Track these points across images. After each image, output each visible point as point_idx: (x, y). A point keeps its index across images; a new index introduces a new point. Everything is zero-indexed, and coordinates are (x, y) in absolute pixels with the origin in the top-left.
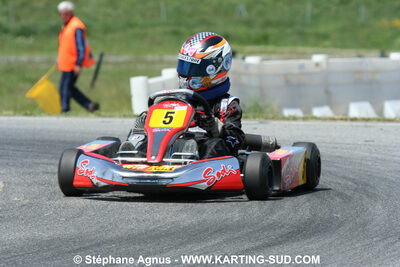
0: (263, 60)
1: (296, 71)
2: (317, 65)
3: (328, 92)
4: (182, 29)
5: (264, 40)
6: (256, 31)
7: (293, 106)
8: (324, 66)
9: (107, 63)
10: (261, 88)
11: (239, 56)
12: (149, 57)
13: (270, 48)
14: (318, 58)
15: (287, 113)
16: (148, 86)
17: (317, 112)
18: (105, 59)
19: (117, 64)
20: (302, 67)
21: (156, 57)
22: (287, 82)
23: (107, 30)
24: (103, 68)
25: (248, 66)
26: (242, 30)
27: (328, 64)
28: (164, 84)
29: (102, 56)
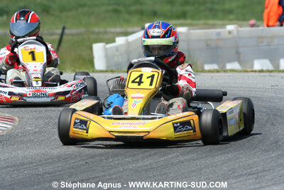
0: (189, 30)
1: (214, 37)
2: (230, 32)
3: (238, 53)
7: (212, 62)
8: (235, 33)
14: (230, 27)
15: (207, 67)
17: (229, 66)
20: (219, 34)
22: (207, 45)
24: (65, 38)
27: (238, 31)
28: (117, 48)
29: (64, 29)
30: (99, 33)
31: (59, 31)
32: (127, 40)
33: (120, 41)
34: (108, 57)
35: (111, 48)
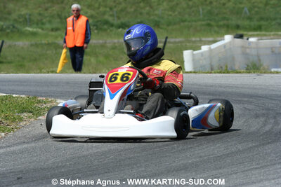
0: (258, 40)
1: (278, 45)
4: (213, 23)
5: (259, 28)
6: (255, 23)
9: (170, 43)
10: (258, 56)
11: (245, 38)
12: (194, 39)
13: (263, 33)
16: (193, 55)
18: (168, 40)
19: (175, 43)
21: (198, 39)
22: (272, 52)
23: (169, 24)
24: (168, 45)
25: (250, 43)
26: (247, 23)
28: (202, 54)
29: (167, 38)
30: (195, 42)
31: (164, 40)
32: (210, 48)
33: (205, 48)
34: (194, 60)
35: (197, 54)
